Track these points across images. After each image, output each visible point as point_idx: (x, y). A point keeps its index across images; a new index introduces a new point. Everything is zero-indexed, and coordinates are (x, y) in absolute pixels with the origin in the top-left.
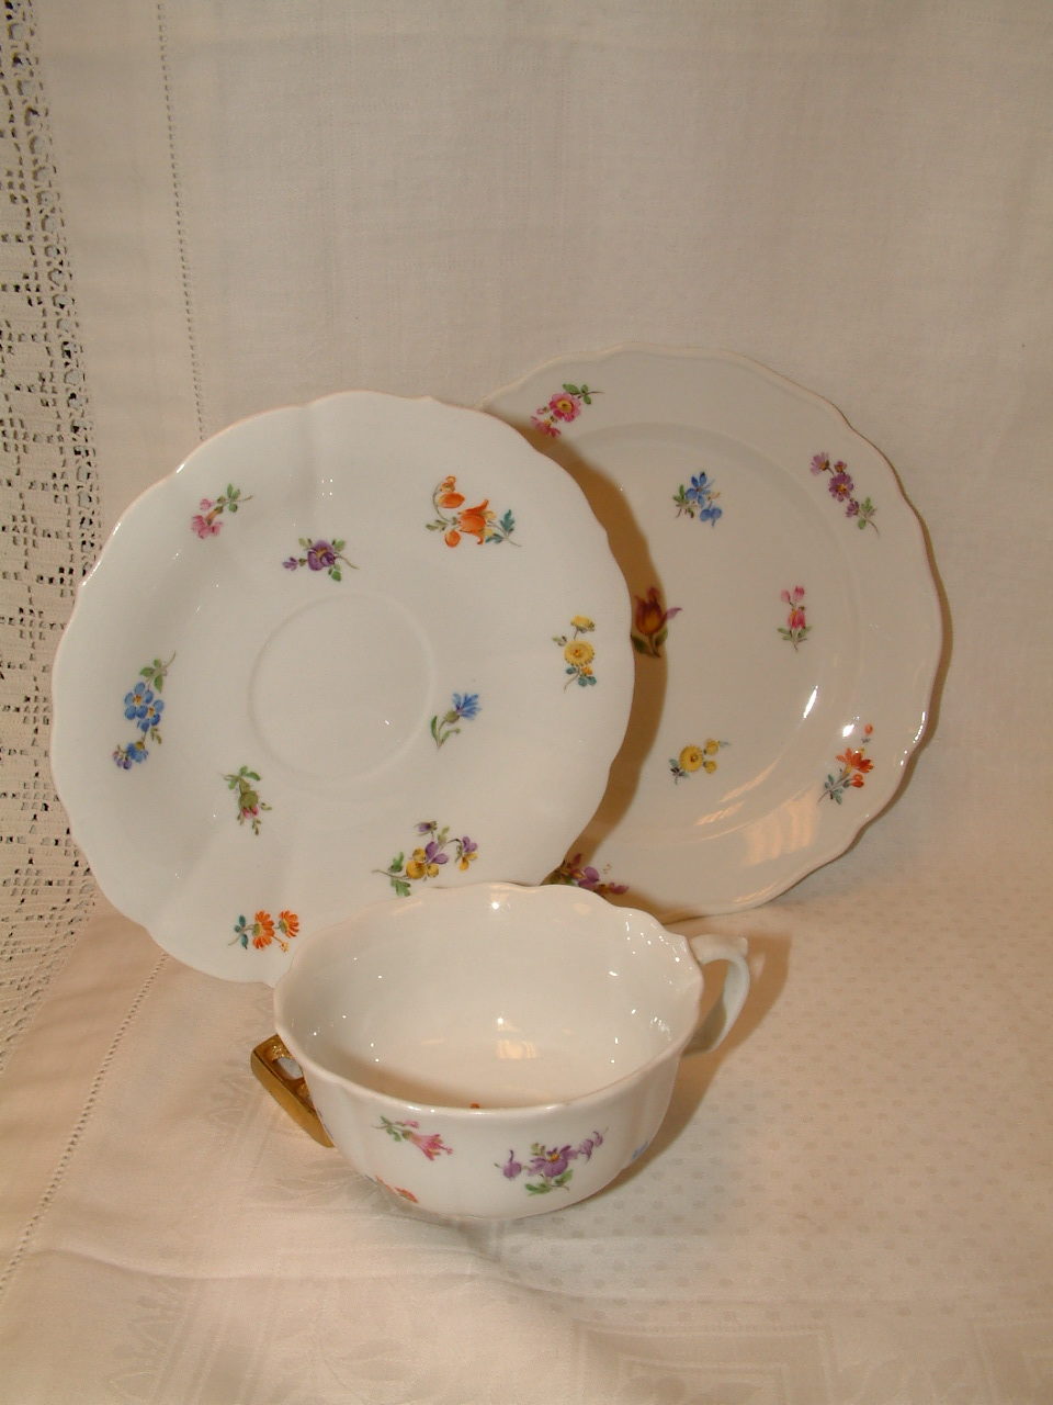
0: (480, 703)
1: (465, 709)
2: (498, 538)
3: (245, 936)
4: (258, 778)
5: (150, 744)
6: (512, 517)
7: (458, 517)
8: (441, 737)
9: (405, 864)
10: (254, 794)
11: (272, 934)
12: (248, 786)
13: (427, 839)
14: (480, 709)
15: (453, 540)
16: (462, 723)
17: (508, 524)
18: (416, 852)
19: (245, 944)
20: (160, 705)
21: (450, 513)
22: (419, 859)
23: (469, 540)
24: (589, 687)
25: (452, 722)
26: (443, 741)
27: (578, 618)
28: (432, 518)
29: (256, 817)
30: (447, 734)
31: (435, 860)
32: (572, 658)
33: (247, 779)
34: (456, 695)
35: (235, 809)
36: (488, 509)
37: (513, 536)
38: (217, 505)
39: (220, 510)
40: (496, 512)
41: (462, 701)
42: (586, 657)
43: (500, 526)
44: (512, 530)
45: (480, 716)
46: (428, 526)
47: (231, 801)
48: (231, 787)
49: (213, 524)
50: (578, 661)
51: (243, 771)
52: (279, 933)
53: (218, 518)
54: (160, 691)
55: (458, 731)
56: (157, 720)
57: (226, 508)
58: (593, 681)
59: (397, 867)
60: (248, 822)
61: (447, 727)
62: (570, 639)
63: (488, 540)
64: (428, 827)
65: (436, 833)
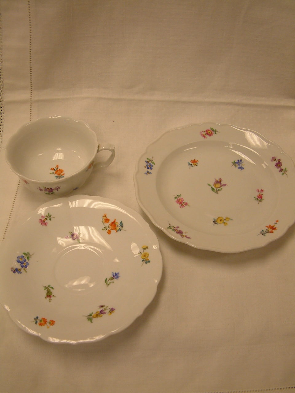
0: (120, 275)
1: (116, 276)
2: (120, 230)
3: (37, 321)
4: (53, 289)
5: (22, 270)
6: (122, 223)
7: (109, 225)
8: (108, 284)
9: (93, 315)
10: (51, 292)
11: (46, 324)
12: (50, 290)
13: (102, 309)
14: (120, 276)
15: (109, 233)
16: (115, 280)
17: (122, 225)
18: (97, 312)
19: (36, 323)
20: (28, 264)
21: (107, 225)
22: (97, 314)
23: (113, 232)
24: (148, 263)
25: (112, 280)
26: (109, 285)
27: (143, 246)
28: (103, 227)
29: (51, 298)
30: (110, 283)
31: (102, 314)
32: (143, 257)
33: (49, 288)
34: (113, 273)
35: (45, 295)
36: (116, 221)
37: (124, 228)
38: (46, 218)
39: (46, 219)
40: (118, 223)
41: (115, 275)
42: (147, 256)
43: (120, 226)
44: (123, 226)
45: (120, 279)
46: (102, 229)
47: (44, 293)
48: (45, 289)
49: (45, 223)
50: (145, 258)
51: (49, 286)
52: (48, 324)
53: (46, 221)
54: (29, 261)
55: (113, 282)
56: (26, 267)
57: (48, 219)
58: (149, 262)
59: (90, 315)
60: (48, 299)
61: (110, 281)
62: (142, 253)
63: (118, 231)
64: (102, 306)
65: (104, 308)
